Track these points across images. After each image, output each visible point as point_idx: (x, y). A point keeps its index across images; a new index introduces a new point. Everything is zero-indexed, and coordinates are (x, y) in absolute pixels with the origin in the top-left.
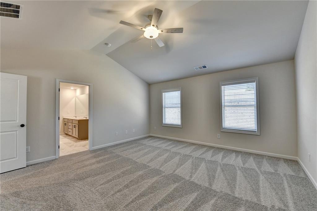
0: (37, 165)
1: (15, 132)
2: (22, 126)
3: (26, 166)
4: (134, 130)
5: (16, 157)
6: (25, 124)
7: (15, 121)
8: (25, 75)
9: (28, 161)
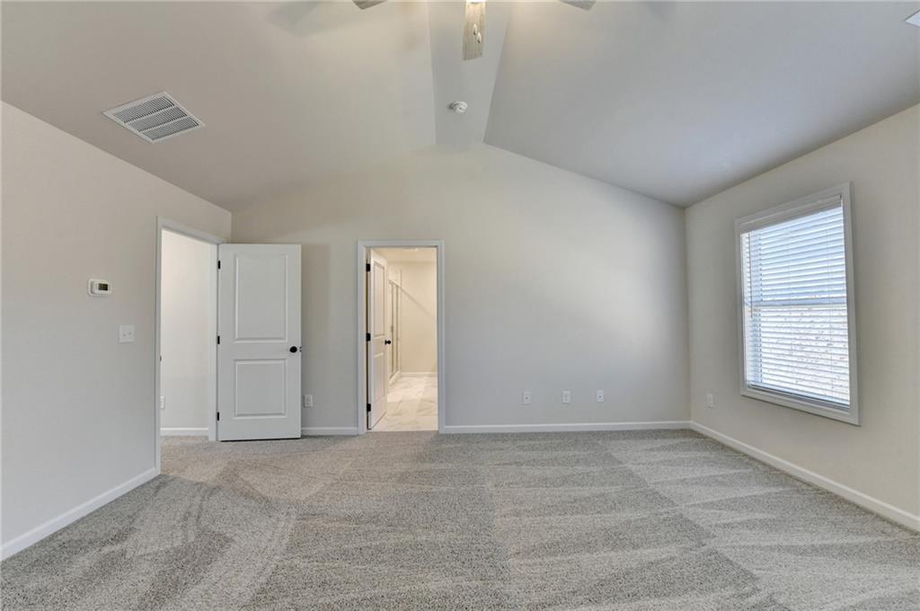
0: (320, 440)
1: (282, 362)
2: (293, 350)
3: (299, 436)
4: (600, 393)
5: (283, 412)
6: (298, 346)
7: (280, 339)
8: (296, 243)
9: (305, 426)
